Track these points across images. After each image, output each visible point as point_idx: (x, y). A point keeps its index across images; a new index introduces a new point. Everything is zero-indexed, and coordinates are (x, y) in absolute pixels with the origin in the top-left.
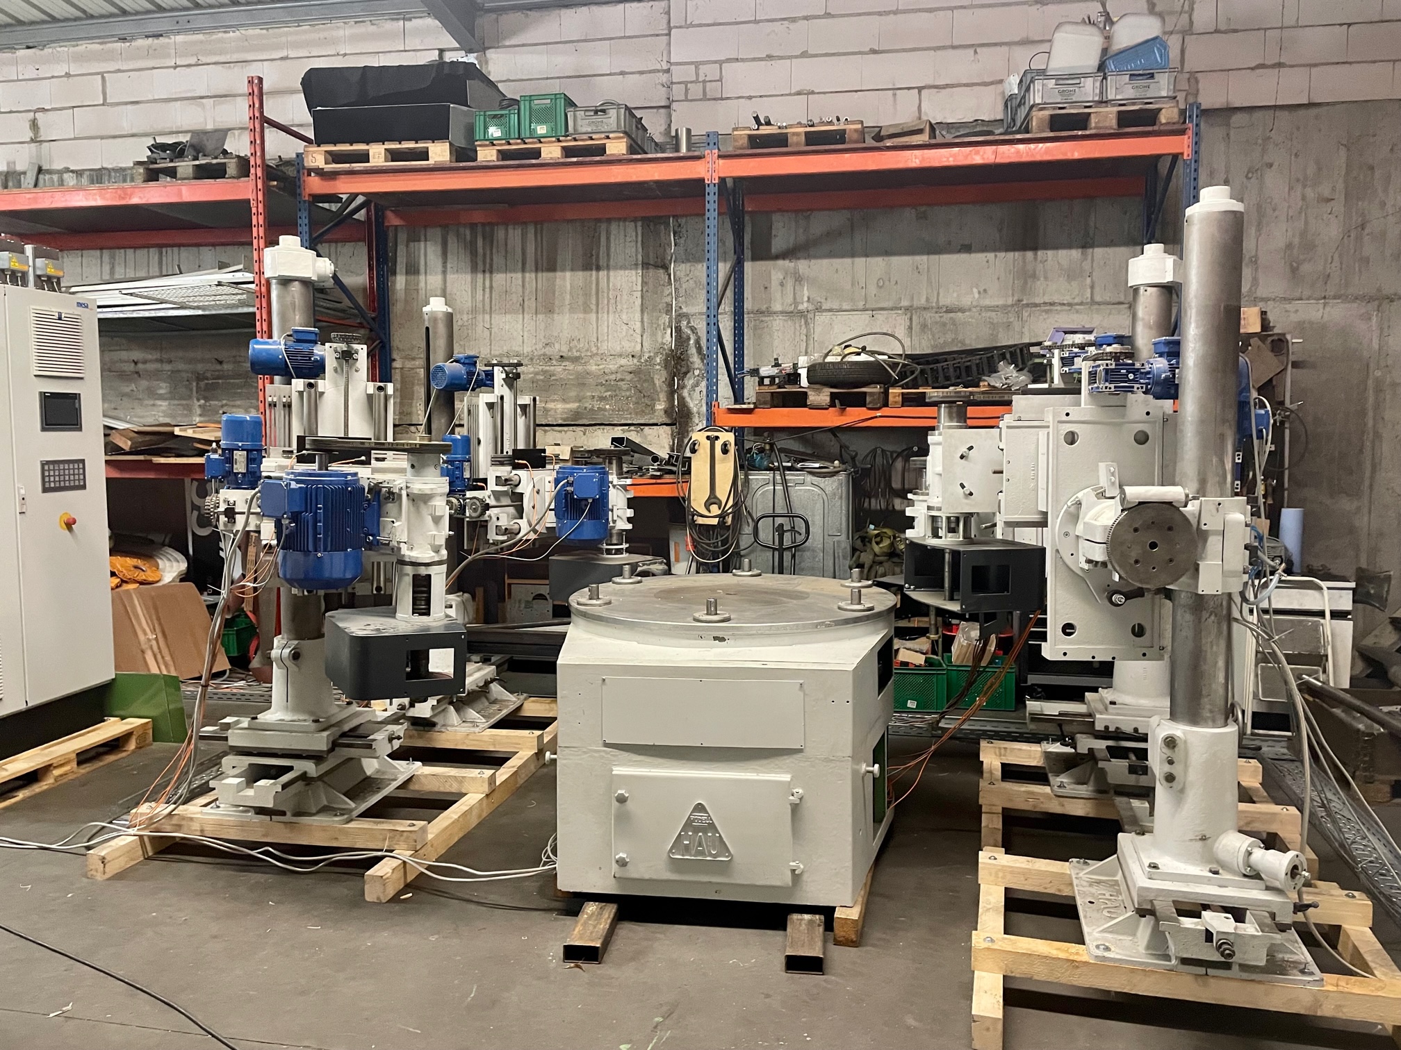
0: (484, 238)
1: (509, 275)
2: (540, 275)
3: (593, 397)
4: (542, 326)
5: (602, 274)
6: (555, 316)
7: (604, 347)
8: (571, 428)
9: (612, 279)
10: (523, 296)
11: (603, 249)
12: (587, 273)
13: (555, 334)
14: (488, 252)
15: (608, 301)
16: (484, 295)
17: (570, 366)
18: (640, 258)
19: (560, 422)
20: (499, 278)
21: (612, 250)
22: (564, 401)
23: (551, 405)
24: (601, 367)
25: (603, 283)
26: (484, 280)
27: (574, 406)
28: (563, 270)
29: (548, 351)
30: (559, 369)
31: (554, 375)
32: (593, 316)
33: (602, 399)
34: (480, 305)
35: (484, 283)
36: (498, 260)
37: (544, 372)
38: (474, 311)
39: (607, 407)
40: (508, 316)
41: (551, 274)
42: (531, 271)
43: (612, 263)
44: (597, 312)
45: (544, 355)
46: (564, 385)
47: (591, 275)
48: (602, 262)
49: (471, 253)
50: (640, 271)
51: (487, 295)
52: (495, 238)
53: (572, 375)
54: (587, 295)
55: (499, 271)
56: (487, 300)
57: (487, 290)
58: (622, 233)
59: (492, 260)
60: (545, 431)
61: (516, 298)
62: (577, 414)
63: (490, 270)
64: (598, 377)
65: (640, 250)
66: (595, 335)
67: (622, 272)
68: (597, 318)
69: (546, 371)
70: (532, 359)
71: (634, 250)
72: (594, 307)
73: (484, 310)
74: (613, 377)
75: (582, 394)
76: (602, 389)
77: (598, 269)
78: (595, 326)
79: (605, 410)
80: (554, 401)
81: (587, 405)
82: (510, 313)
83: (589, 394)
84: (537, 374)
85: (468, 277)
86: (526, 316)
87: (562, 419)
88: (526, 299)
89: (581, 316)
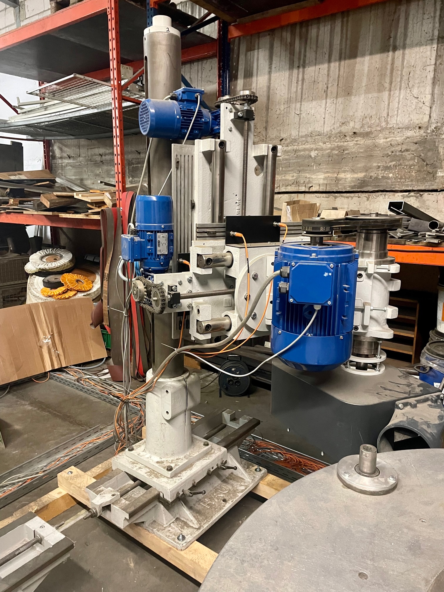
0: (301, 38)
1: (318, 67)
2: (343, 63)
3: (379, 167)
4: (341, 108)
5: (399, 53)
6: (353, 97)
7: (393, 122)
8: (357, 194)
9: (407, 57)
10: (327, 84)
11: (401, 30)
12: (385, 55)
13: (351, 114)
14: (303, 50)
15: (401, 78)
16: (297, 87)
17: (361, 141)
18: (436, 33)
19: (348, 189)
20: (311, 71)
21: (410, 29)
22: (353, 171)
23: (342, 175)
24: (388, 140)
25: (398, 63)
26: (298, 74)
27: (361, 175)
28: (363, 55)
29: (344, 129)
30: (351, 144)
31: (347, 150)
32: (386, 93)
33: (387, 168)
34: (293, 95)
35: (298, 77)
36: (310, 55)
37: (339, 147)
38: (289, 101)
39: (391, 175)
40: (314, 103)
41: (352, 61)
42: (335, 60)
43: (408, 41)
44: (390, 90)
45: (340, 132)
46: (355, 157)
47: (388, 56)
48: (399, 42)
49: (290, 54)
50: (435, 46)
51: (300, 87)
52: (309, 37)
53: (361, 148)
54: (382, 76)
55: (310, 65)
56: (299, 91)
57: (300, 83)
58: (421, 11)
59: (305, 56)
60: (336, 197)
61: (321, 86)
62: (363, 182)
63: (303, 65)
64: (384, 149)
65: (437, 25)
66: (386, 111)
67: (417, 49)
68: (390, 95)
69: (341, 146)
70: (330, 137)
71: (431, 25)
72: (387, 85)
73: (296, 100)
74: (399, 148)
75: (369, 165)
76: (388, 159)
77: (395, 49)
78: (387, 103)
79: (388, 178)
80: (344, 172)
81: (372, 174)
82: (316, 99)
83: (375, 164)
84: (333, 149)
85: (287, 73)
86: (328, 100)
87: (350, 186)
88: (329, 85)
89: (375, 95)
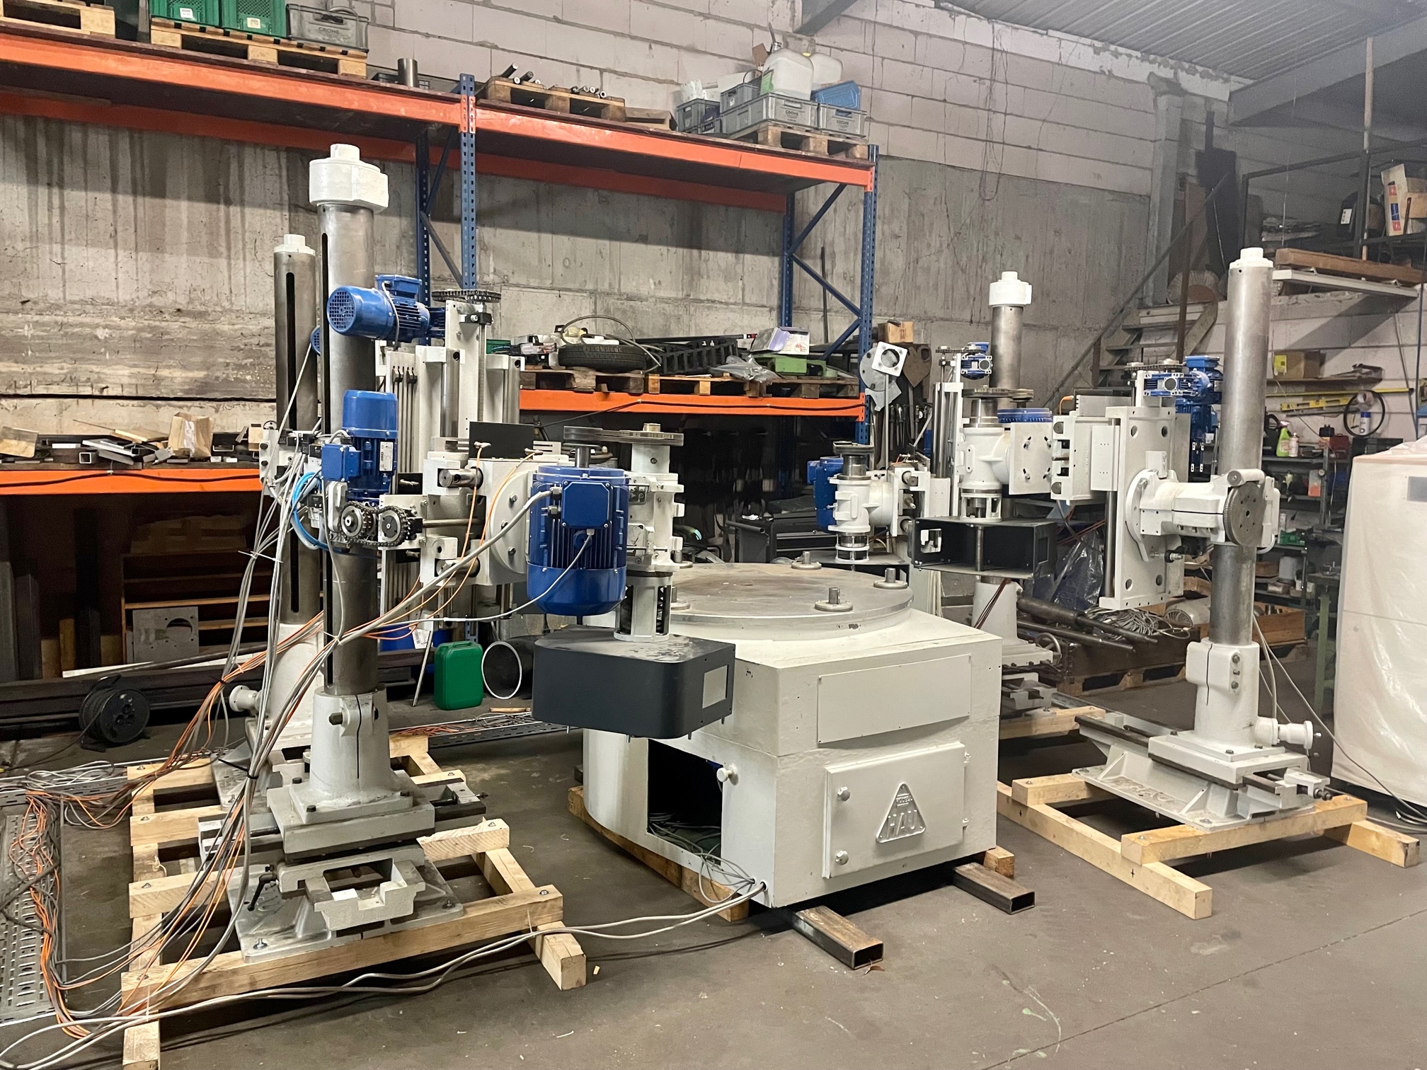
0: (48, 139)
1: (91, 195)
2: (140, 200)
3: (228, 364)
4: (147, 267)
5: (235, 210)
6: (167, 256)
7: (240, 303)
8: (197, 403)
9: (248, 217)
10: (114, 225)
11: (234, 178)
12: (215, 206)
13: (168, 280)
14: (56, 161)
15: (244, 246)
16: (50, 218)
17: (192, 324)
18: (286, 198)
19: (180, 395)
20: (76, 198)
21: (247, 181)
22: (184, 367)
23: (164, 373)
24: (236, 327)
25: (236, 222)
26: (50, 198)
27: (201, 374)
28: (177, 197)
29: (157, 301)
30: (175, 326)
31: (168, 333)
32: (223, 262)
33: (240, 367)
34: (44, 230)
35: (50, 201)
36: (72, 170)
37: (152, 329)
38: (34, 237)
39: (248, 377)
40: (92, 251)
41: (157, 201)
42: (125, 193)
43: (247, 197)
44: (229, 257)
45: (151, 305)
46: (183, 346)
47: (218, 210)
48: (234, 194)
49: (27, 157)
50: (287, 214)
51: (56, 219)
52: (66, 140)
53: (195, 334)
54: (213, 234)
55: (74, 186)
56: (56, 226)
57: (56, 212)
58: (260, 162)
59: (61, 170)
60: (158, 407)
61: (104, 226)
62: (205, 385)
63: (58, 182)
64: (230, 338)
65: (285, 187)
66: (227, 287)
67: (261, 211)
68: (229, 264)
69: (156, 327)
70: (131, 310)
71: (277, 185)
72: (223, 250)
73: (51, 239)
74: (255, 341)
75: (211, 360)
76: (240, 355)
77: (228, 202)
78: (226, 274)
79: (245, 381)
80: (169, 367)
81: (218, 374)
82: (93, 245)
83: (221, 360)
84: (140, 330)
85: (23, 190)
86: (120, 252)
87: (181, 391)
88: (119, 229)
89: (206, 260)
